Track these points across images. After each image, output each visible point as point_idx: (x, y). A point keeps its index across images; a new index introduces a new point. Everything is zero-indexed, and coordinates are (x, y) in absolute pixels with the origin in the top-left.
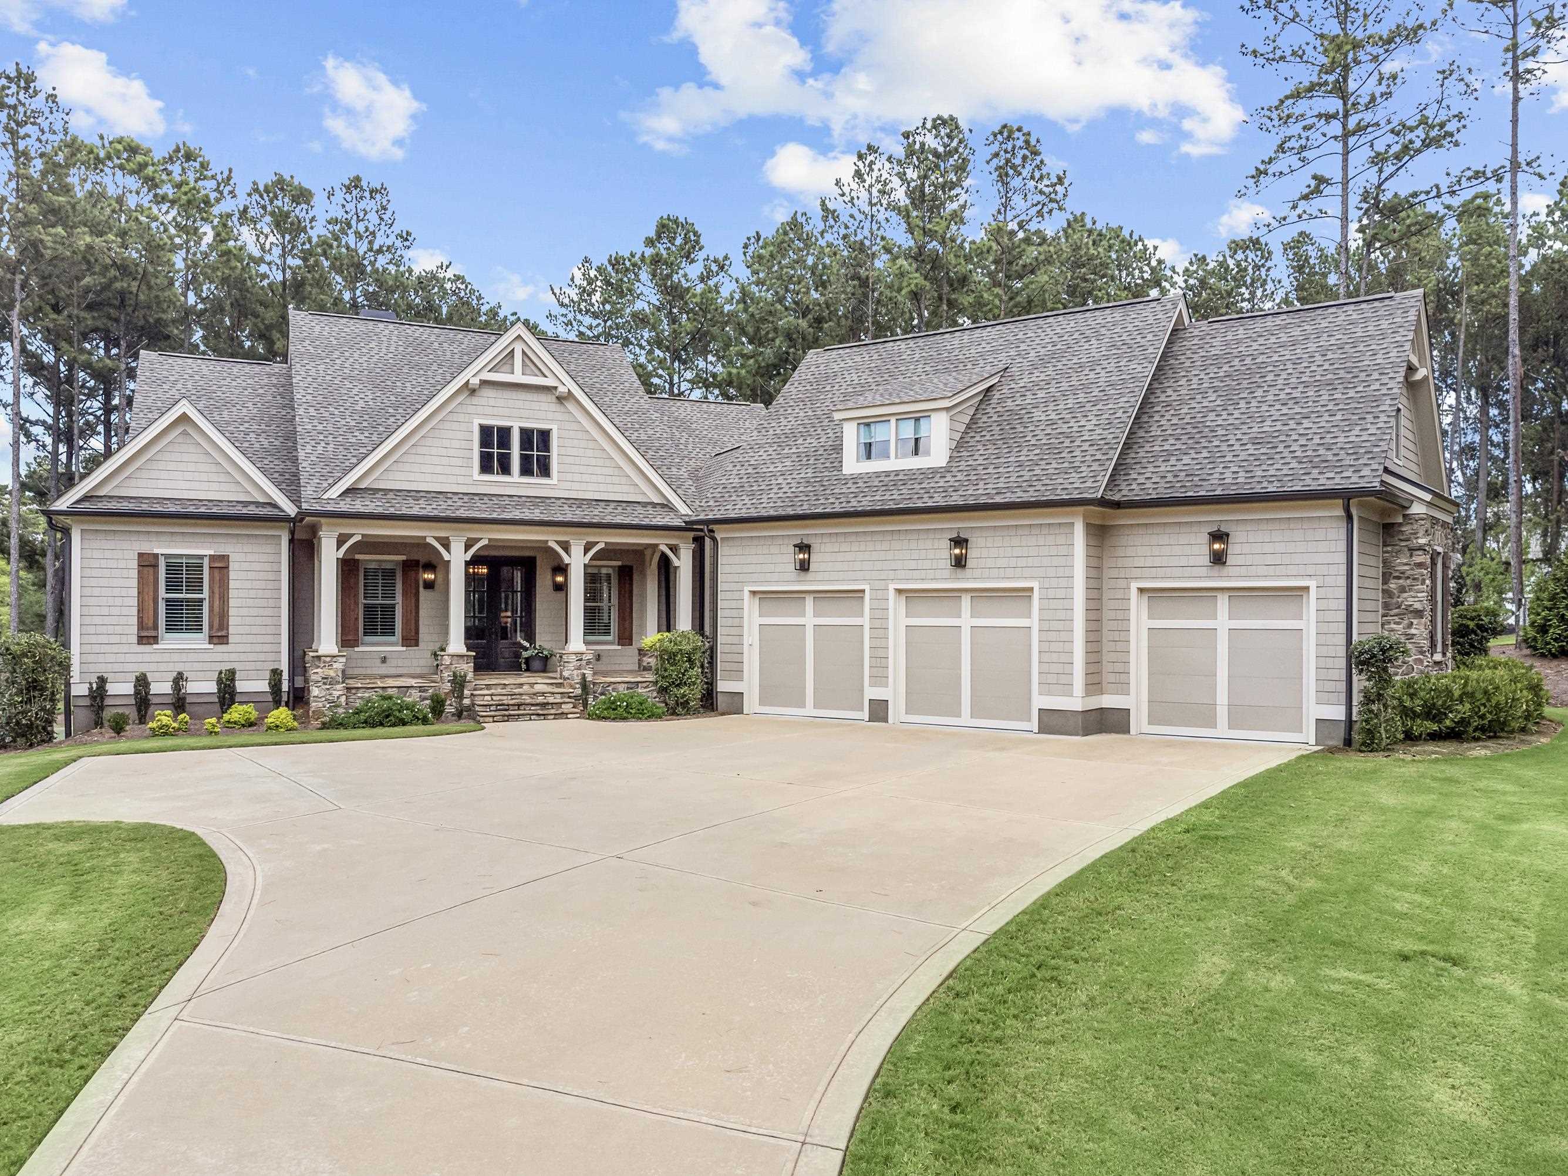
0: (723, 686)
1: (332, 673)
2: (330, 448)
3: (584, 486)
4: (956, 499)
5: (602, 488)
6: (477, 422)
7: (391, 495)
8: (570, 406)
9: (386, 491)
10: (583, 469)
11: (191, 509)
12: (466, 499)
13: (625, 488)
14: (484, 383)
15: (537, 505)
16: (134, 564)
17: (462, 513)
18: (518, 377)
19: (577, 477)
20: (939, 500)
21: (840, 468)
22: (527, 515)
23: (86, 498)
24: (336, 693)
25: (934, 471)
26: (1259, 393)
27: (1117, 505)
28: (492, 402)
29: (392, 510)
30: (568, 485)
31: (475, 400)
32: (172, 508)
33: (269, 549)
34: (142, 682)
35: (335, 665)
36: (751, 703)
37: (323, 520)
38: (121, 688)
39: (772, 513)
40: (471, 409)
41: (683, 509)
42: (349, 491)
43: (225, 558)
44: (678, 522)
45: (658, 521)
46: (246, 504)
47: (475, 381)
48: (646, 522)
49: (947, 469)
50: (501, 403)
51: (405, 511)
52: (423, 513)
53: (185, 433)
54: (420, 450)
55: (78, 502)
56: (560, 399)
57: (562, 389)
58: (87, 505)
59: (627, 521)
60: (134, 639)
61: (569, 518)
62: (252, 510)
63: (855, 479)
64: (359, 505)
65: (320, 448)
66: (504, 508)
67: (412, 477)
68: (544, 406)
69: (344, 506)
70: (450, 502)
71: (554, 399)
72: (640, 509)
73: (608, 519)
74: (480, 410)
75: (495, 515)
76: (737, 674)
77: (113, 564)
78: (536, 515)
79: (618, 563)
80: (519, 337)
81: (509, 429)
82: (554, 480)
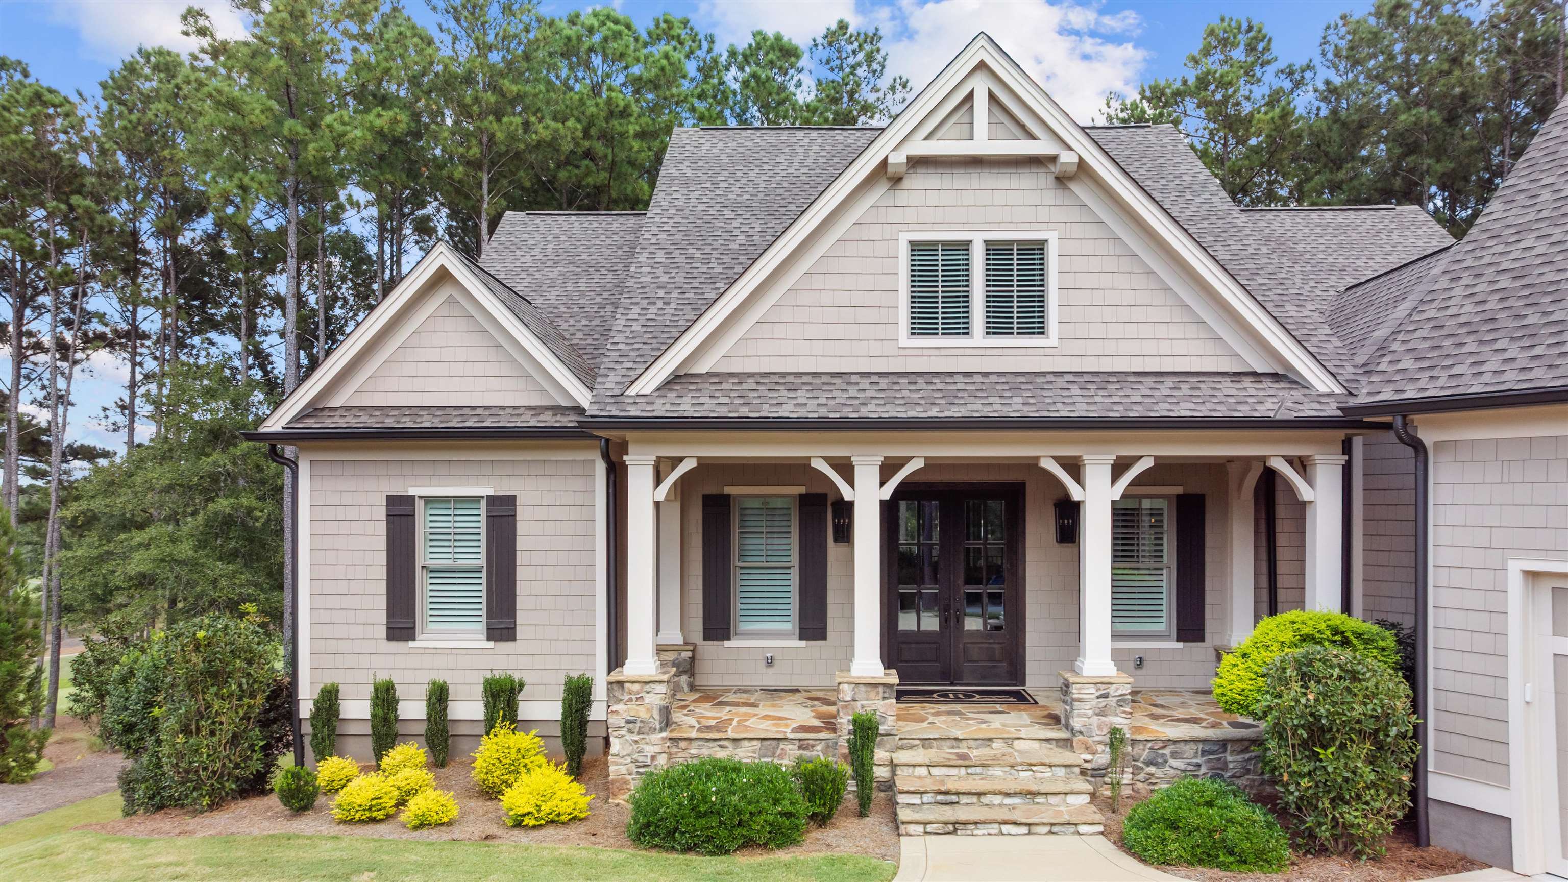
0: (1447, 793)
1: (643, 714)
2: (669, 310)
3: (1111, 347)
5: (1149, 347)
6: (905, 238)
7: (750, 384)
10: (1108, 314)
12: (884, 383)
13: (1196, 347)
14: (917, 163)
15: (1015, 389)
16: (382, 513)
17: (872, 411)
18: (984, 143)
19: (1097, 330)
22: (996, 408)
23: (313, 409)
24: (650, 750)
28: (933, 198)
29: (744, 412)
30: (1077, 347)
31: (902, 196)
32: (427, 422)
33: (578, 484)
34: (384, 699)
35: (648, 699)
36: (1537, 846)
37: (629, 435)
38: (356, 707)
40: (896, 215)
41: (1321, 382)
42: (676, 380)
43: (510, 501)
44: (1309, 411)
45: (1265, 410)
46: (536, 410)
47: (898, 159)
48: (1243, 412)
50: (947, 198)
51: (768, 411)
52: (801, 413)
53: (450, 301)
54: (804, 298)
55: (299, 417)
56: (1062, 180)
57: (1067, 158)
58: (310, 422)
59: (1203, 411)
60: (382, 632)
61: (1080, 411)
62: (548, 420)
65: (653, 310)
66: (951, 398)
67: (787, 348)
68: (1033, 198)
69: (660, 409)
70: (853, 391)
71: (1051, 179)
72: (1226, 385)
73: (1161, 410)
74: (910, 215)
75: (934, 413)
76: (1491, 766)
77: (352, 514)
78: (1015, 408)
79: (1179, 490)
80: (982, 66)
81: (965, 246)
82: (1052, 338)
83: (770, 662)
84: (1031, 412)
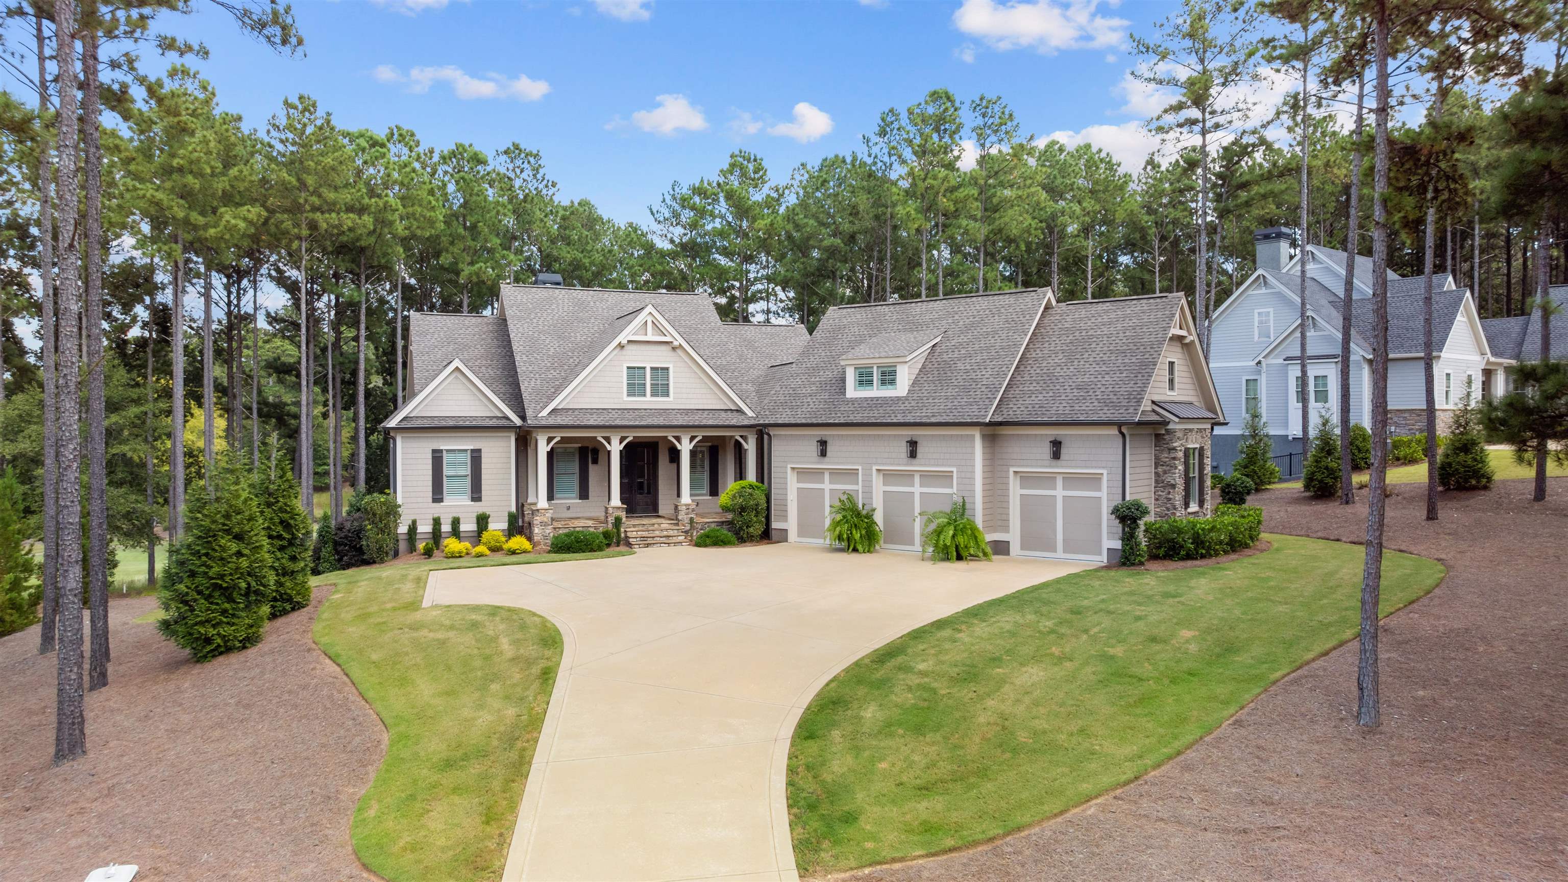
0: (775, 525)
1: (545, 519)
3: (689, 401)
4: (910, 419)
5: (700, 401)
6: (626, 365)
7: (576, 413)
8: (679, 351)
9: (574, 410)
10: (688, 391)
11: (461, 423)
12: (619, 413)
13: (714, 401)
14: (630, 342)
15: (660, 415)
16: (430, 456)
17: (613, 422)
18: (650, 337)
19: (684, 396)
20: (900, 419)
21: (844, 393)
22: (656, 422)
23: (406, 419)
24: (548, 531)
25: (899, 399)
27: (1000, 424)
28: (634, 353)
29: (578, 423)
30: (679, 401)
31: (624, 352)
32: (450, 423)
33: (504, 445)
34: (436, 524)
35: (547, 515)
36: (792, 535)
37: (539, 430)
38: (424, 528)
39: (804, 421)
40: (623, 359)
41: (750, 413)
42: (553, 411)
43: (479, 451)
44: (746, 422)
45: (734, 422)
46: (491, 418)
47: (624, 342)
48: (727, 423)
49: (907, 398)
50: (639, 353)
51: (584, 422)
52: (595, 423)
53: (456, 378)
54: (593, 384)
55: (399, 422)
56: (674, 349)
57: (676, 343)
58: (406, 423)
59: (716, 423)
60: (431, 499)
61: (680, 422)
62: (495, 422)
63: (853, 401)
64: (559, 420)
66: (642, 418)
67: (587, 400)
68: (665, 354)
69: (551, 421)
70: (610, 415)
71: (670, 349)
72: (723, 414)
73: (704, 422)
74: (628, 358)
75: (637, 423)
76: (784, 517)
77: (419, 456)
78: (662, 421)
79: (710, 446)
80: (651, 313)
81: (644, 368)
82: (671, 398)
83: (568, 508)
84: (667, 423)
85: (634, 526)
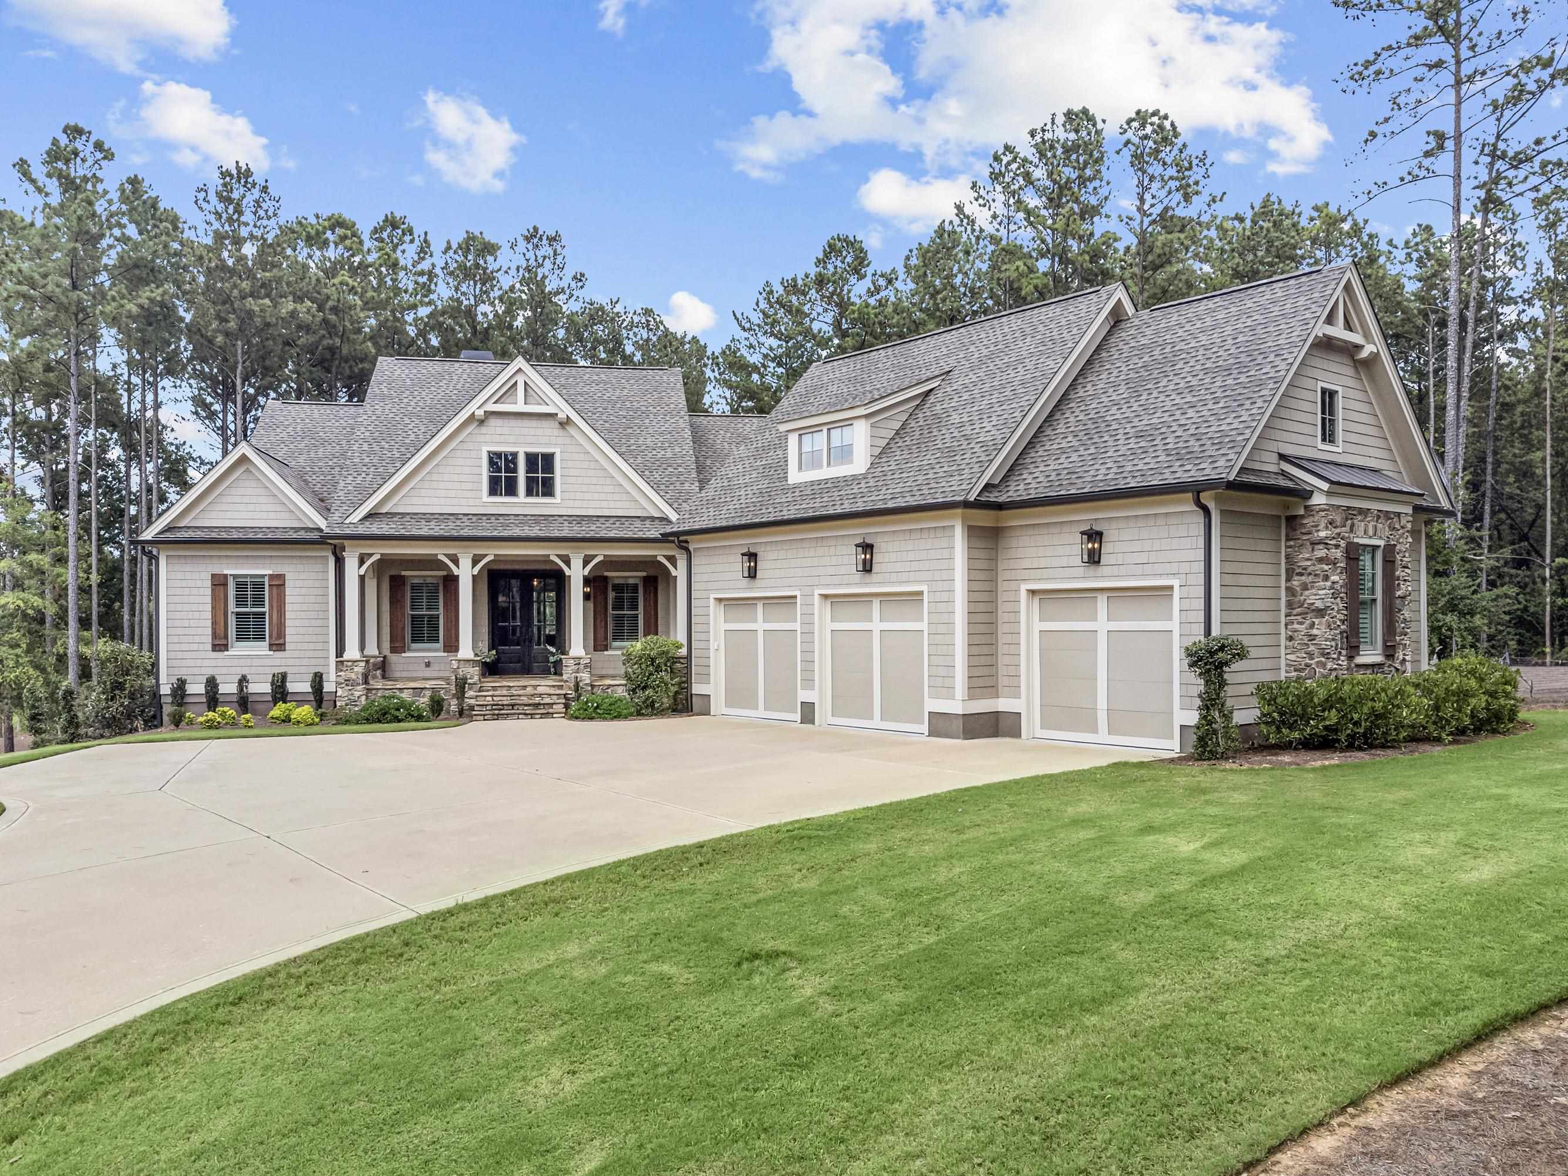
0: (697, 689)
1: (353, 676)
2: (369, 478)
3: (585, 504)
4: (860, 506)
5: (604, 504)
6: (485, 449)
7: (408, 518)
8: (571, 430)
9: (404, 515)
10: (584, 488)
11: (251, 536)
12: (474, 519)
13: (627, 505)
14: (489, 414)
15: (537, 523)
16: (208, 583)
17: (465, 532)
18: (520, 407)
19: (579, 496)
20: (847, 507)
21: (786, 478)
22: (527, 532)
23: (169, 529)
24: (357, 694)
25: (854, 477)
26: (1164, 383)
27: (1000, 507)
28: (499, 431)
29: (403, 532)
30: (571, 504)
31: (484, 430)
32: (235, 535)
33: (319, 567)
34: (212, 684)
35: (356, 669)
36: (718, 705)
37: (346, 543)
38: (196, 688)
39: (724, 524)
40: (481, 438)
42: (370, 516)
43: (281, 577)
46: (296, 530)
47: (480, 413)
48: (640, 535)
49: (865, 476)
50: (506, 431)
51: (415, 532)
52: (431, 533)
53: (247, 471)
54: (435, 477)
55: (162, 532)
56: (559, 425)
57: (562, 416)
58: (168, 535)
59: (621, 534)
60: (209, 647)
61: (565, 533)
62: (302, 535)
63: (795, 487)
64: (375, 528)
65: (360, 478)
66: (505, 526)
67: (426, 501)
68: (548, 432)
69: (361, 530)
70: (458, 523)
71: (557, 425)
72: (638, 524)
73: (603, 534)
74: (488, 438)
75: (495, 533)
76: (706, 678)
77: (191, 584)
78: (535, 531)
79: (644, 574)
80: (520, 370)
81: (515, 455)
82: (557, 499)
83: (428, 665)
84: (542, 534)
85: (494, 688)
